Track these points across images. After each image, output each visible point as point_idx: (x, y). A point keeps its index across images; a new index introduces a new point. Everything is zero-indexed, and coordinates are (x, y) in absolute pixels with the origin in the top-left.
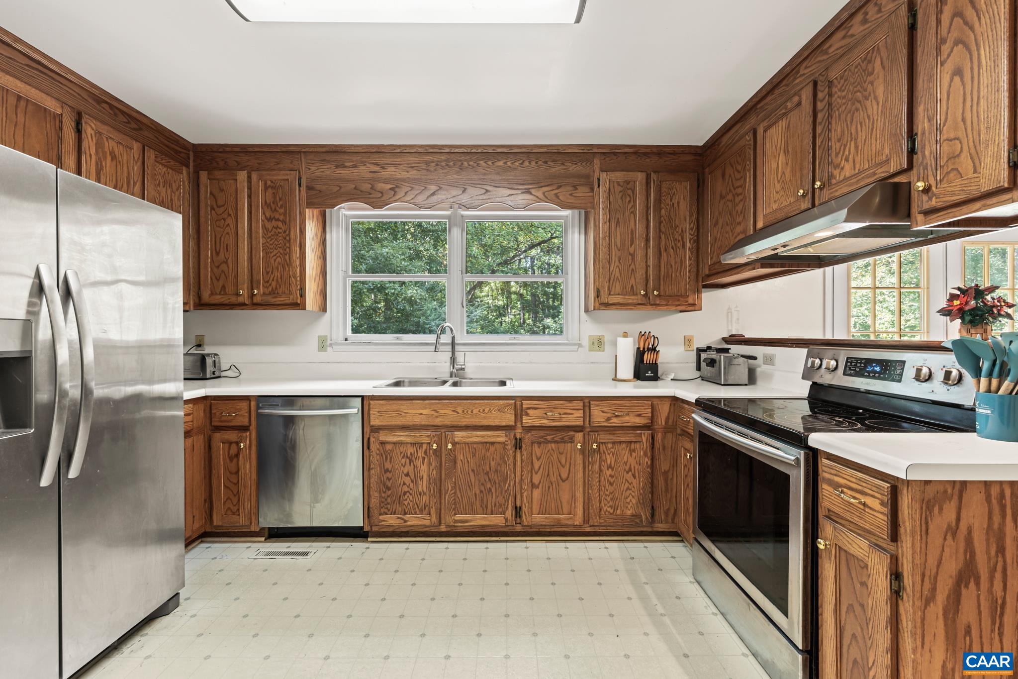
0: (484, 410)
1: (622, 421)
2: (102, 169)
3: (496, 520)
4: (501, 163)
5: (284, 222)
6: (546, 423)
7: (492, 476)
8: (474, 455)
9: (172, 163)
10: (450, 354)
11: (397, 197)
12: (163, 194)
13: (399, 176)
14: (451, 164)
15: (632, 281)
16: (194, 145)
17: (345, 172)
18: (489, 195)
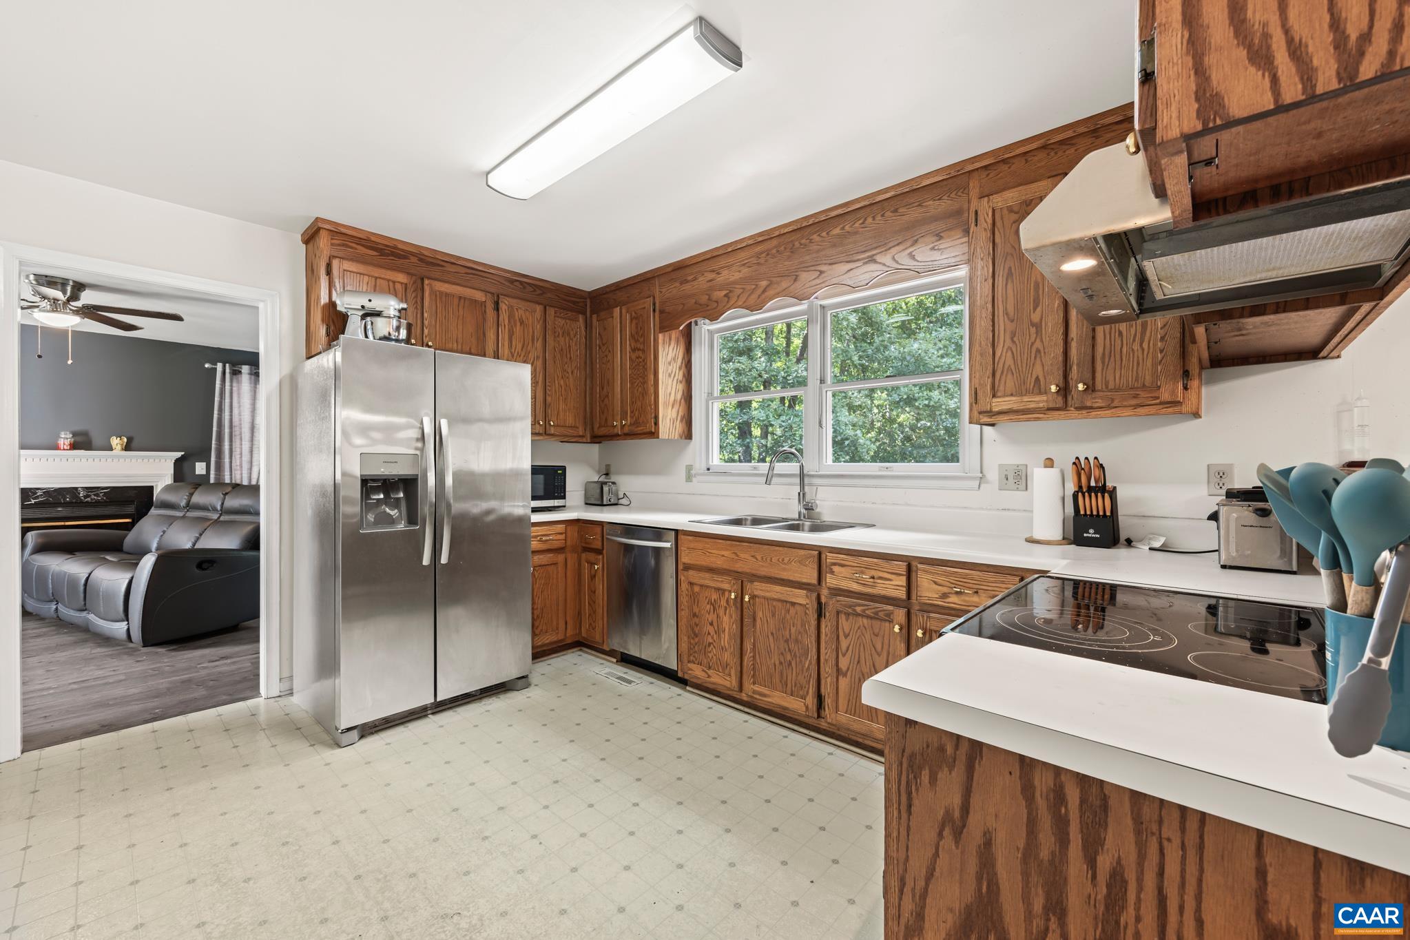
0: (783, 560)
1: (965, 601)
2: (513, 334)
3: (796, 705)
4: (837, 231)
5: (643, 351)
6: (855, 587)
7: (792, 646)
8: (774, 615)
9: (569, 315)
10: (798, 489)
11: (732, 302)
12: (562, 343)
13: (732, 279)
14: (782, 248)
15: (1038, 370)
16: (589, 293)
17: (687, 287)
18: (823, 278)
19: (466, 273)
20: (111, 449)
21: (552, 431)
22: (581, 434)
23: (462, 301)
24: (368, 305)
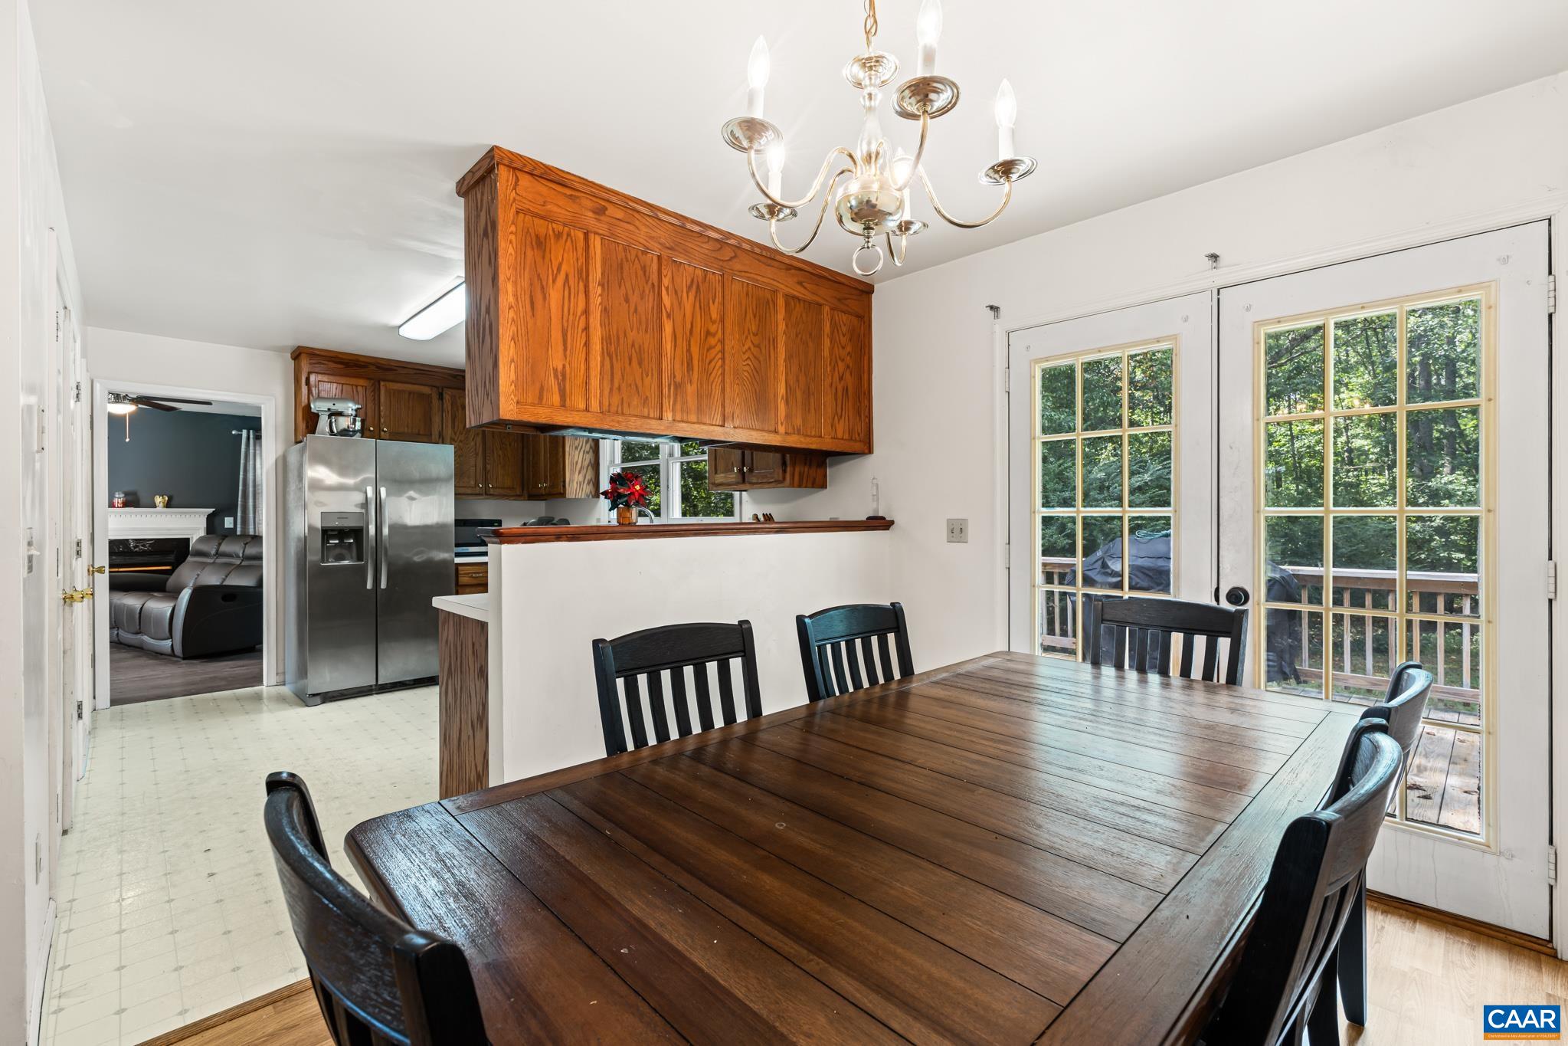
19: (416, 374)
20: (155, 507)
21: (492, 491)
22: (518, 493)
23: (412, 396)
24: (334, 408)
